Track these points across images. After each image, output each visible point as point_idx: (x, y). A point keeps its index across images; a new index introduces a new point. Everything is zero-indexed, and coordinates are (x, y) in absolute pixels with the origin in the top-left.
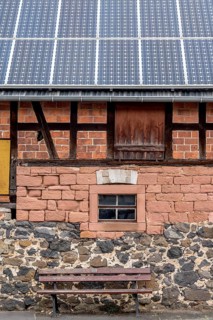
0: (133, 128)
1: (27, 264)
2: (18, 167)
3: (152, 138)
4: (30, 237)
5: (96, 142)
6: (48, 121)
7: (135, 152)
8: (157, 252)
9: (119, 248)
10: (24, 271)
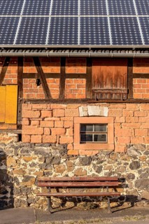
0: (105, 77)
1: (30, 174)
2: (23, 105)
3: (119, 83)
4: (31, 154)
5: (78, 86)
6: (45, 72)
7: (107, 94)
8: (122, 165)
9: (95, 162)
10: (27, 179)
